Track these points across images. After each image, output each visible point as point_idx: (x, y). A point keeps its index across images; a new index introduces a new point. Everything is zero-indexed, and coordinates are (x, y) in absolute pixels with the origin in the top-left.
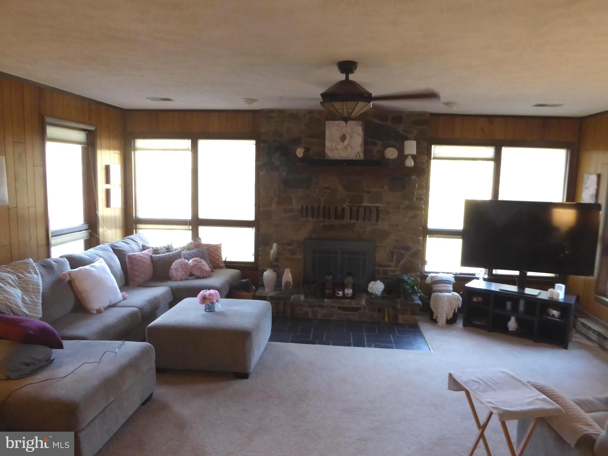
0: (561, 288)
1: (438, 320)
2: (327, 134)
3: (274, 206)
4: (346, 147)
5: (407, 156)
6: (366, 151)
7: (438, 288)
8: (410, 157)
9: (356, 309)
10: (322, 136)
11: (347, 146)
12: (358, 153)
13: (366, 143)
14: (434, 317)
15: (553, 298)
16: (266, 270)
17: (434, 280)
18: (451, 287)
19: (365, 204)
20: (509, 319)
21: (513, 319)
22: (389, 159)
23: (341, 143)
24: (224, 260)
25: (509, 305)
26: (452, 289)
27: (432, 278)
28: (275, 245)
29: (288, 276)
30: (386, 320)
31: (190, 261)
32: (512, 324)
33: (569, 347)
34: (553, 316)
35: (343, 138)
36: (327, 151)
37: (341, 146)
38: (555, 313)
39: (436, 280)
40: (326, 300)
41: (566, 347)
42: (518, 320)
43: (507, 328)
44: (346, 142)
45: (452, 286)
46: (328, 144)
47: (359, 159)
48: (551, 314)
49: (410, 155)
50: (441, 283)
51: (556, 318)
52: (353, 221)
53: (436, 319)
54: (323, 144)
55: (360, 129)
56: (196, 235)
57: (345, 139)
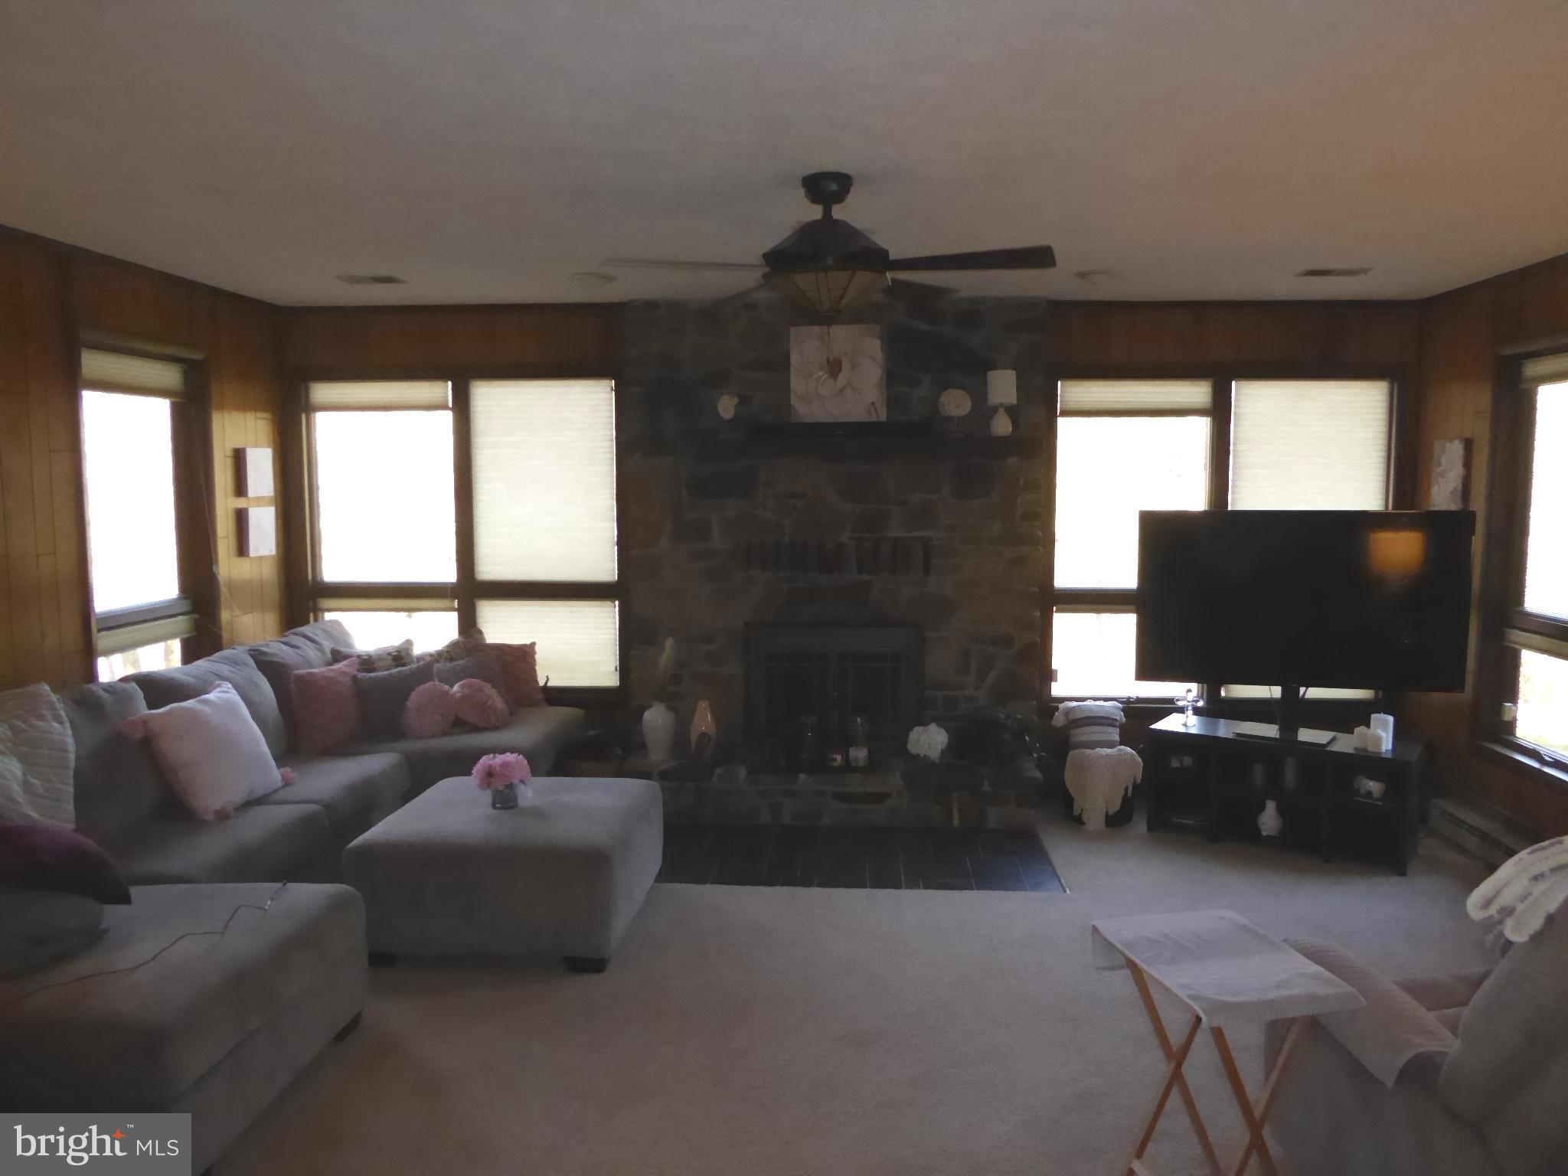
0: (1385, 723)
1: (1085, 819)
2: (794, 359)
3: (664, 544)
4: (841, 390)
5: (995, 410)
6: (892, 401)
7: (1084, 738)
8: (1001, 411)
9: (879, 798)
10: (782, 364)
11: (844, 387)
12: (873, 403)
13: (891, 378)
14: (1076, 812)
15: (1365, 750)
16: (650, 706)
17: (1071, 717)
18: (1115, 734)
19: (894, 533)
20: (1262, 809)
21: (1271, 806)
22: (951, 418)
23: (830, 382)
24: (542, 683)
25: (1258, 772)
26: (1117, 738)
27: (1069, 711)
28: (669, 643)
29: (704, 720)
30: (956, 821)
31: (456, 688)
32: (1269, 820)
33: (1409, 871)
34: (1369, 794)
35: (834, 367)
36: (794, 402)
37: (829, 388)
38: (1374, 786)
39: (1076, 717)
40: (802, 776)
41: (1401, 871)
42: (1280, 810)
43: (1258, 830)
44: (842, 379)
45: (1117, 730)
46: (796, 384)
47: (874, 419)
48: (1362, 791)
49: (1001, 405)
50: (1089, 725)
51: (1377, 799)
52: (865, 577)
53: (1080, 816)
54: (786, 386)
55: (876, 344)
56: (468, 624)
57: (840, 371)
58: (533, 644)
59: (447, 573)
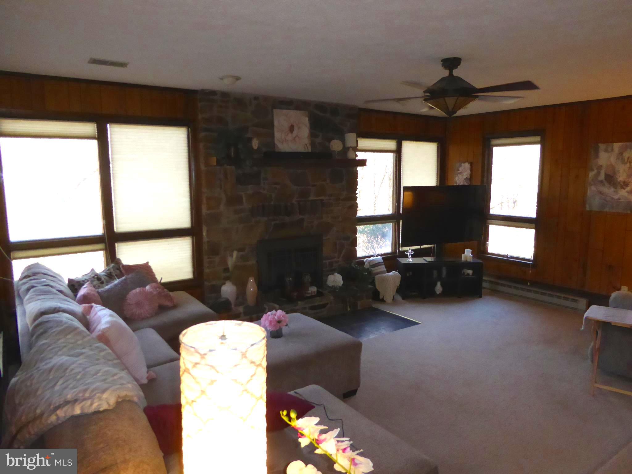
0: (469, 252)
1: (385, 299)
2: (276, 123)
3: (222, 207)
5: (348, 148)
6: (313, 144)
7: (378, 271)
8: (351, 149)
10: (271, 125)
11: (296, 137)
12: (306, 144)
13: (312, 135)
14: (381, 297)
15: (467, 261)
16: (225, 284)
17: (371, 264)
18: (383, 268)
19: (311, 198)
20: (436, 285)
21: (439, 284)
22: (334, 152)
23: (290, 135)
24: (159, 281)
25: (435, 273)
26: (385, 269)
27: (370, 262)
28: (235, 254)
29: (252, 287)
30: (349, 309)
32: (439, 288)
33: (483, 296)
34: (468, 274)
35: (292, 129)
36: (276, 142)
37: (290, 137)
38: (470, 272)
39: (374, 263)
41: (480, 297)
42: (442, 284)
43: (435, 292)
44: (295, 133)
45: (384, 266)
46: (277, 135)
47: (307, 151)
48: (466, 274)
49: (351, 147)
50: (379, 266)
51: (471, 276)
52: (301, 217)
53: (383, 298)
54: (272, 136)
55: (306, 120)
56: (111, 257)
57: (294, 130)
58: (148, 263)
59: (98, 229)
